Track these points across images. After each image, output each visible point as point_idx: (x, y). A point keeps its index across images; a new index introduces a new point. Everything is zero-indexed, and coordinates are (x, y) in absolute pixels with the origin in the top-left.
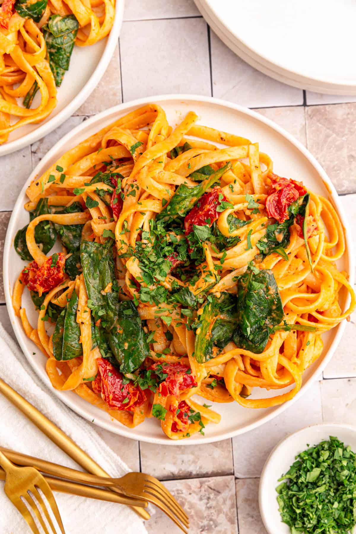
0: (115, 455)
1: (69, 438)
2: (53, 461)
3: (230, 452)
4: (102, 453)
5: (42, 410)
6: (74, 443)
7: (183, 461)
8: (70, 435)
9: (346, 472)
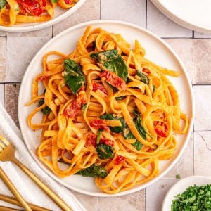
1: (62, 200)
6: (64, 203)
9: (209, 203)
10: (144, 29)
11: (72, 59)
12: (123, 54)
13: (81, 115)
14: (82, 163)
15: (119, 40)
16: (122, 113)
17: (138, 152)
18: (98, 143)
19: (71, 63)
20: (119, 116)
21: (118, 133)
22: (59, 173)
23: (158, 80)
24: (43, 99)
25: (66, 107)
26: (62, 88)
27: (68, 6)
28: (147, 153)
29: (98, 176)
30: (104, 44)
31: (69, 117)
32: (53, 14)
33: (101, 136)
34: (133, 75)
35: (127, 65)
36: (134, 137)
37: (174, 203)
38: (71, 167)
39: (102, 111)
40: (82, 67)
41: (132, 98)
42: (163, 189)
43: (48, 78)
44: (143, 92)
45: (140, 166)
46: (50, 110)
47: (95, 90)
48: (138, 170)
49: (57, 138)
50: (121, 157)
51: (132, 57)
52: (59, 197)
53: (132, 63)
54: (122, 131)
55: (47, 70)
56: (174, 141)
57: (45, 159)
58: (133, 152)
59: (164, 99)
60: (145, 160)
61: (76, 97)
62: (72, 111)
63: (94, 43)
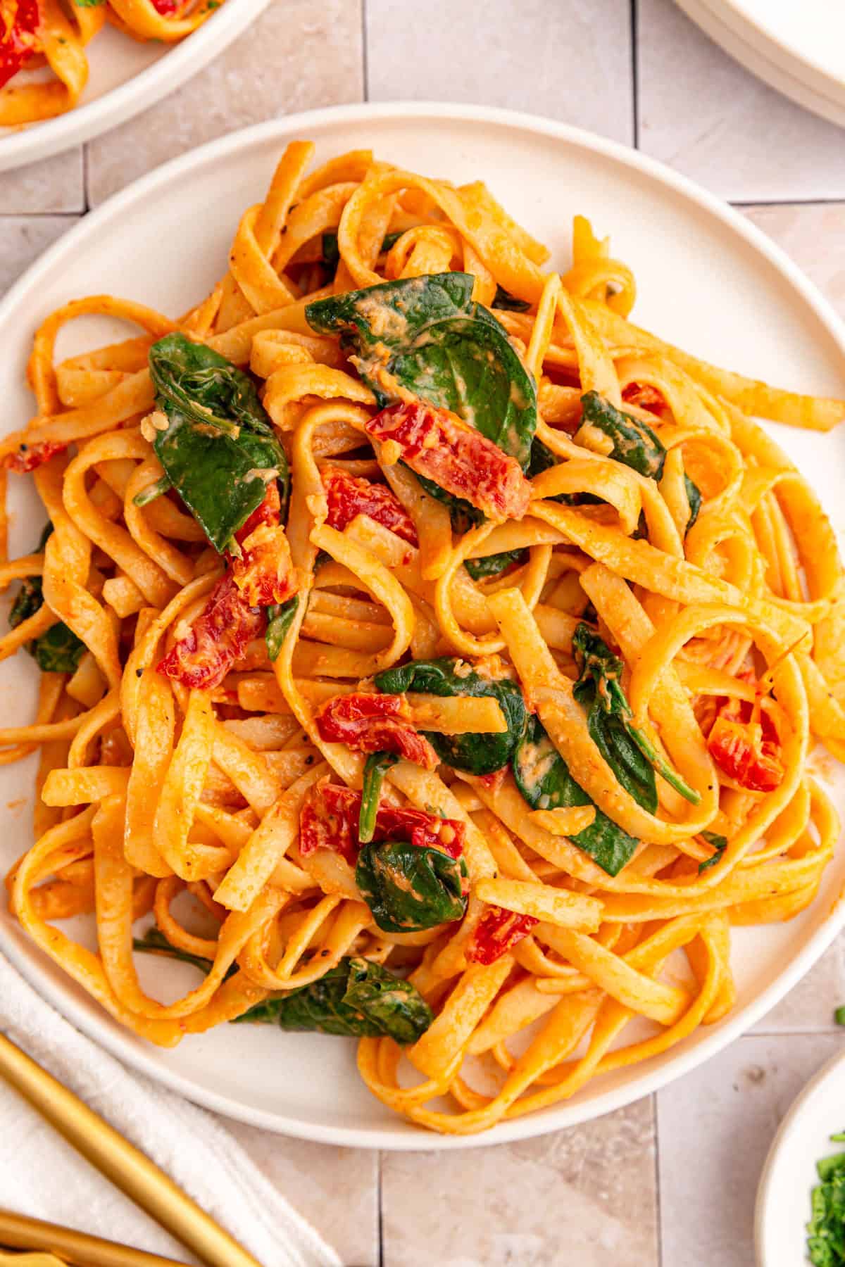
0: (302, 1224)
1: (165, 1174)
2: (115, 1236)
3: (649, 1228)
4: (265, 1216)
5: (82, 1088)
6: (179, 1189)
7: (509, 1254)
8: (168, 1164)
10: (621, 151)
11: (199, 336)
12: (505, 299)
13: (263, 669)
14: (273, 959)
15: (475, 220)
16: (504, 655)
17: (611, 884)
18: (366, 836)
19: (194, 363)
20: (491, 671)
21: (486, 772)
22: (142, 1019)
23: (719, 450)
24: (37, 580)
25: (172, 626)
26: (146, 512)
27: (169, 26)
28: (661, 889)
29: (376, 1029)
30: (388, 246)
31: (187, 682)
32: (85, 77)
33: (385, 793)
34: (569, 424)
35: (532, 365)
36: (583, 798)
37: (828, 1178)
38: (214, 981)
39: (388, 643)
40: (259, 383)
41: (568, 561)
42: (761, 1094)
43: (63, 454)
44: (632, 524)
45: (619, 964)
46: (76, 647)
47: (340, 520)
48: (611, 986)
49: (121, 810)
50: (506, 914)
51: (558, 319)
52: (147, 1158)
53: (560, 355)
54: (511, 760)
55: (59, 408)
56: (817, 810)
57: (56, 937)
58: (580, 887)
59: (757, 566)
60: (650, 928)
61: (227, 567)
62: (210, 649)
63: (329, 238)
